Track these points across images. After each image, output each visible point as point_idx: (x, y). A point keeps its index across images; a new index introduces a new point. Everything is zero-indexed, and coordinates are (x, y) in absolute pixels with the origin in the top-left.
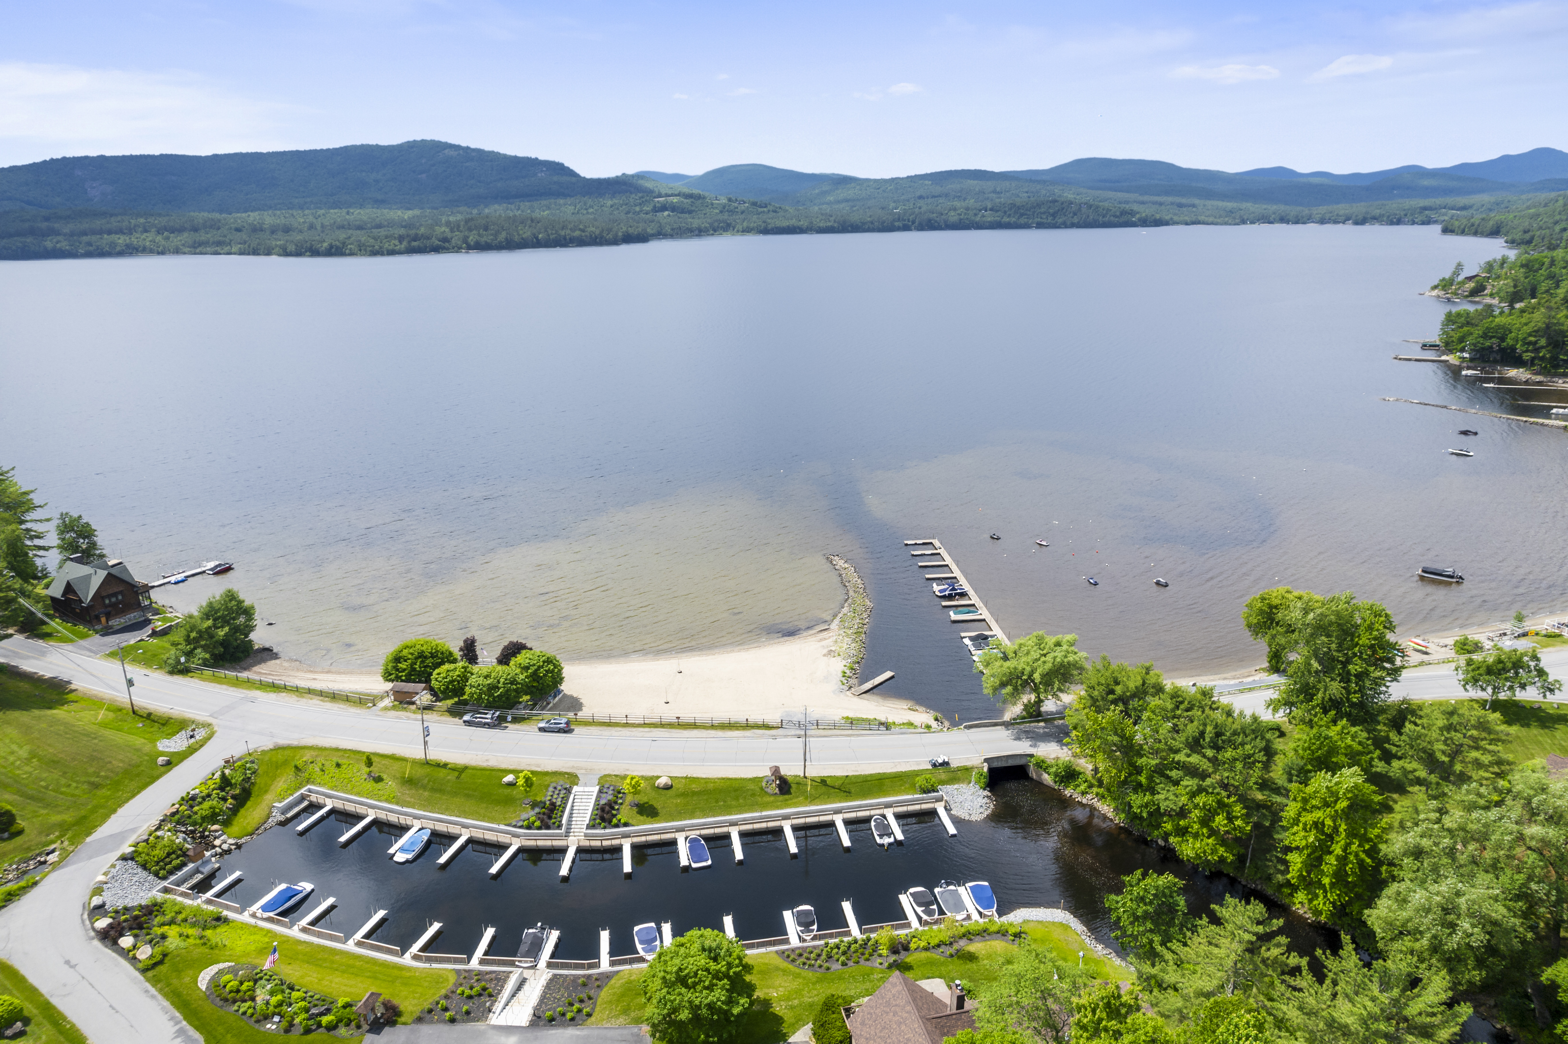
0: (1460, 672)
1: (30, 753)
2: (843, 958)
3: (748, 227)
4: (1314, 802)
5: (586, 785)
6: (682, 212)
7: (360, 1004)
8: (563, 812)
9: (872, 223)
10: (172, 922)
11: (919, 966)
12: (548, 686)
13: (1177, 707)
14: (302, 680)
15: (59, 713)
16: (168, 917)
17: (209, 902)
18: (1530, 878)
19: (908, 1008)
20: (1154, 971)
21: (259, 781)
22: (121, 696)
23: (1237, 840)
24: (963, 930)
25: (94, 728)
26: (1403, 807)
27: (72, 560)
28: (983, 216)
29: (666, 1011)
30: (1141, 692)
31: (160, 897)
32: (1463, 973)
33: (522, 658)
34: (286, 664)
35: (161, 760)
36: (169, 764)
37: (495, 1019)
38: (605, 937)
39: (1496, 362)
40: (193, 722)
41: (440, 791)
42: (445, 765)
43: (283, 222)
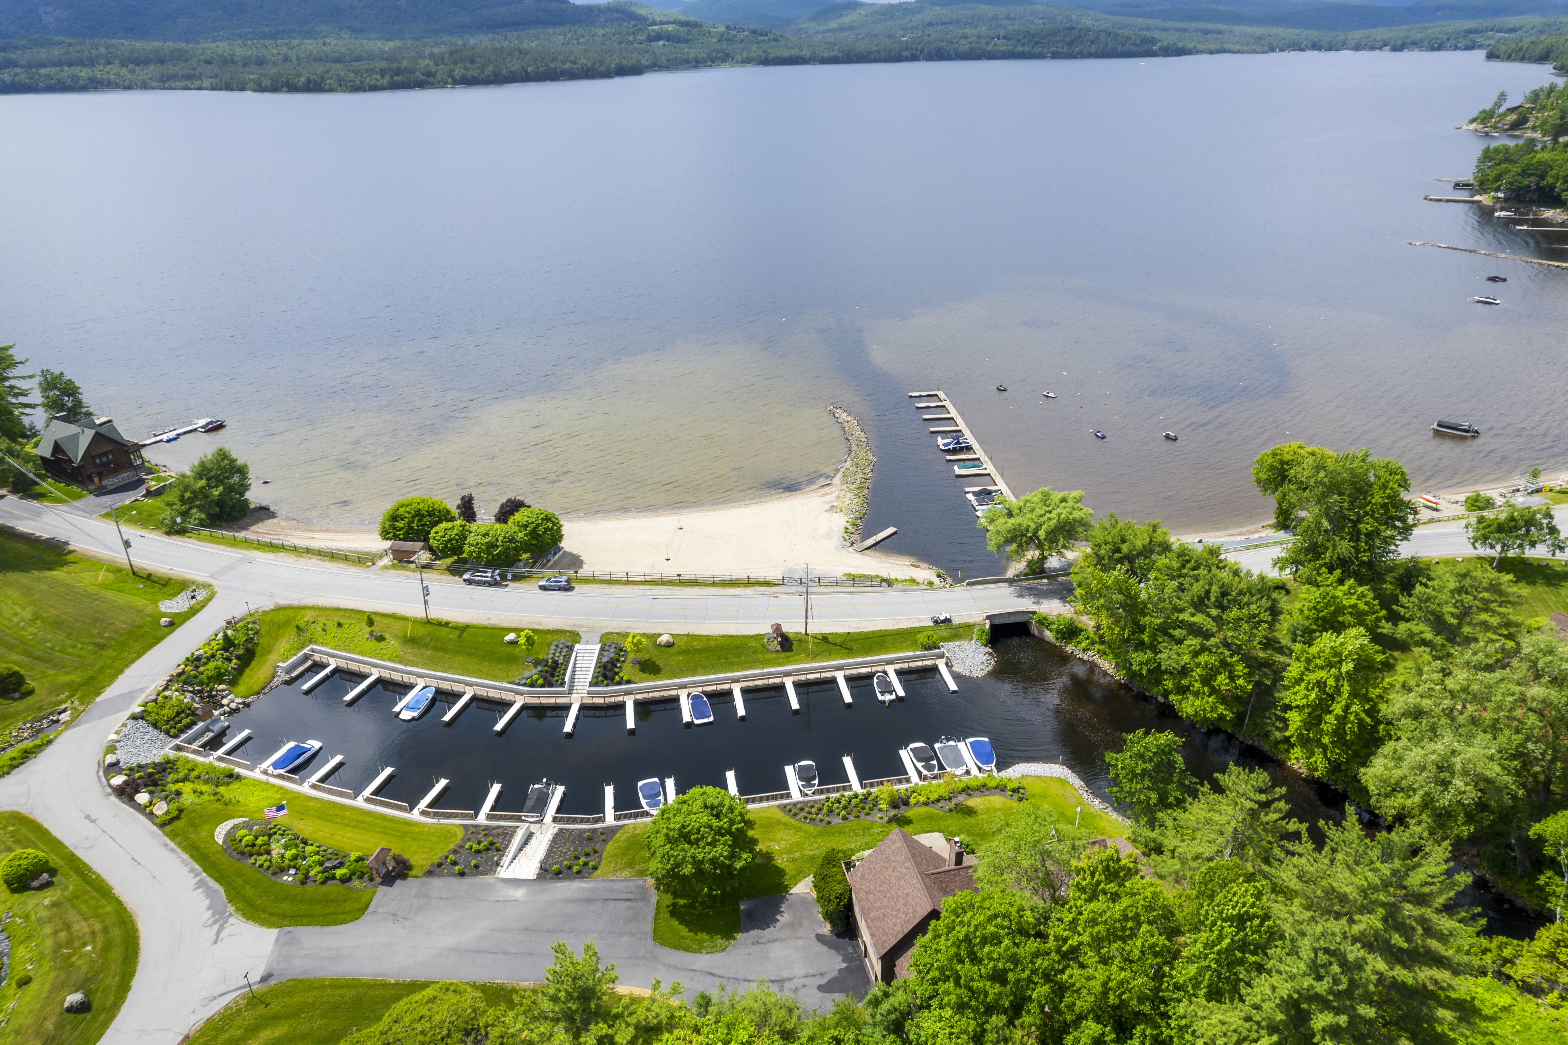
0: (1470, 530)
1: (33, 614)
2: (843, 813)
3: (747, 58)
4: (1318, 661)
5: (587, 643)
6: (678, 41)
7: (372, 858)
8: (565, 670)
9: (878, 52)
10: (185, 779)
11: (918, 821)
12: (548, 543)
13: (1184, 566)
14: (301, 539)
15: (58, 574)
16: (181, 775)
17: (220, 759)
18: (1528, 739)
19: (908, 864)
20: (1153, 835)
21: (263, 641)
22: (119, 556)
23: (1237, 698)
24: (962, 785)
25: (94, 590)
26: (1406, 668)
27: (57, 418)
28: (996, 45)
29: (669, 866)
30: (1147, 551)
31: (172, 755)
32: (1451, 828)
33: (520, 516)
34: (283, 523)
35: (164, 621)
36: (172, 625)
37: (503, 873)
38: (609, 791)
39: (1532, 202)
40: (193, 583)
41: (443, 650)
42: (447, 624)
43: (255, 53)
